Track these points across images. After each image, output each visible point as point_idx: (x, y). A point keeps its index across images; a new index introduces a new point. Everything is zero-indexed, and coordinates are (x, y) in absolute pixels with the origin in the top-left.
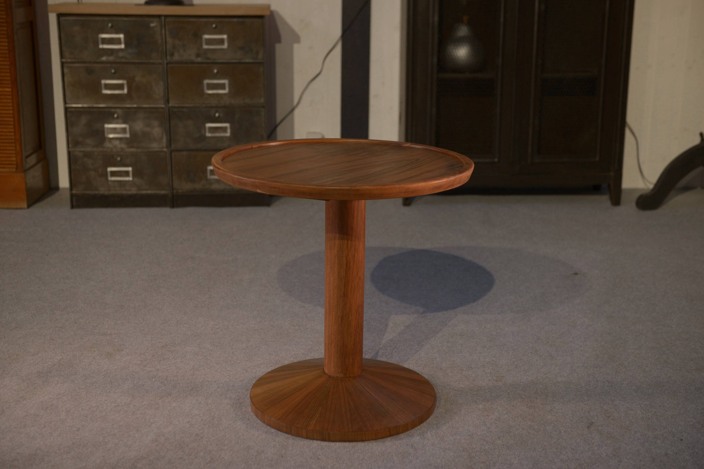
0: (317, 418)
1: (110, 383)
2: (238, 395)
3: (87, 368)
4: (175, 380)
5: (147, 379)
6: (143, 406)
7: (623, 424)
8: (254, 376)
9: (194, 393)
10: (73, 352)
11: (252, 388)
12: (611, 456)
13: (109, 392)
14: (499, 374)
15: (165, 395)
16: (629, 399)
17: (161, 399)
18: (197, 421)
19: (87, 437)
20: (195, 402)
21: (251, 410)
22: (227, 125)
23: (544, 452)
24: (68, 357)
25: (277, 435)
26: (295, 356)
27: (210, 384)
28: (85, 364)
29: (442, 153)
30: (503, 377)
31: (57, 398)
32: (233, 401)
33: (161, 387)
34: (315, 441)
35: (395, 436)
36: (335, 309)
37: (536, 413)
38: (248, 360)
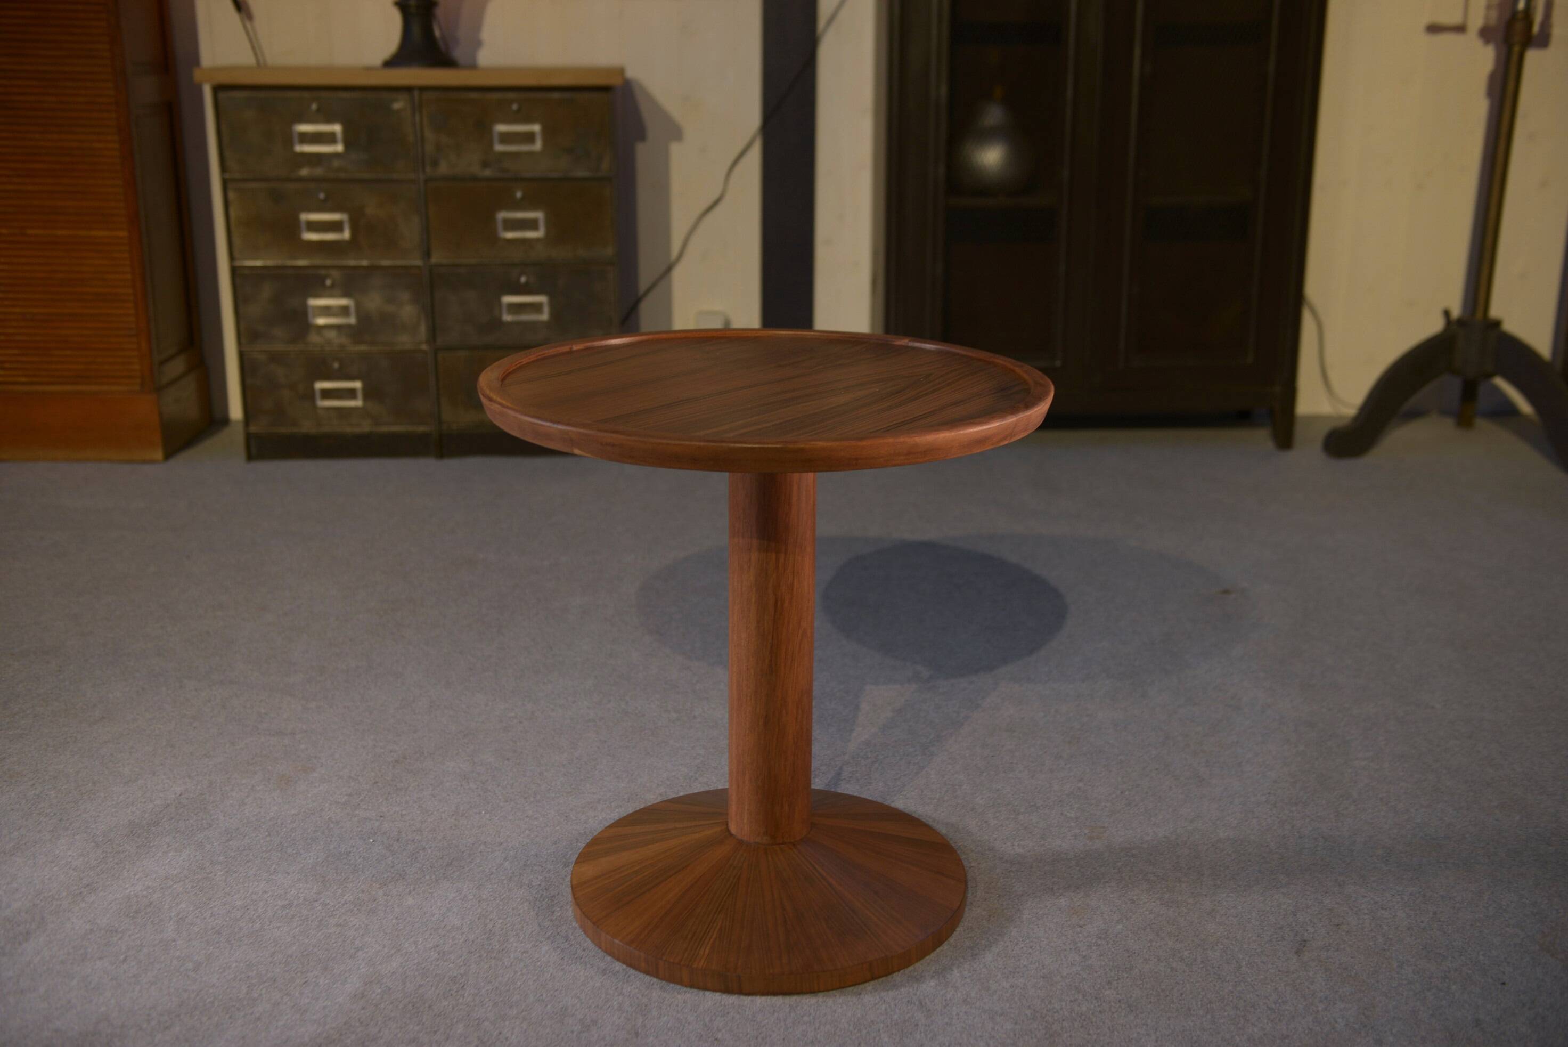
0: (712, 940)
1: (280, 849)
2: (546, 877)
3: (235, 811)
4: (415, 841)
5: (357, 838)
6: (343, 905)
7: (1371, 944)
8: (582, 831)
9: (454, 872)
10: (209, 775)
11: (577, 862)
12: (1356, 1026)
13: (275, 872)
14: (1095, 821)
15: (393, 878)
16: (1374, 882)
17: (383, 888)
18: (455, 944)
19: (214, 985)
20: (454, 895)
21: (573, 914)
22: (541, 299)
23: (1209, 1016)
24: (199, 787)
25: (626, 976)
26: (669, 783)
27: (490, 850)
28: (231, 802)
29: (979, 360)
30: (1104, 827)
31: (162, 888)
32: (536, 893)
33: (386, 859)
34: (708, 993)
35: (884, 979)
36: (751, 699)
37: (1183, 919)
38: (571, 792)
